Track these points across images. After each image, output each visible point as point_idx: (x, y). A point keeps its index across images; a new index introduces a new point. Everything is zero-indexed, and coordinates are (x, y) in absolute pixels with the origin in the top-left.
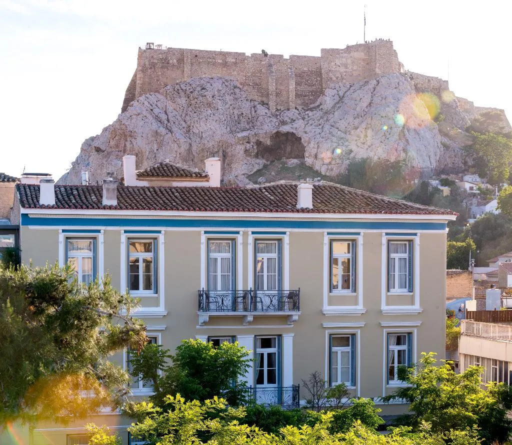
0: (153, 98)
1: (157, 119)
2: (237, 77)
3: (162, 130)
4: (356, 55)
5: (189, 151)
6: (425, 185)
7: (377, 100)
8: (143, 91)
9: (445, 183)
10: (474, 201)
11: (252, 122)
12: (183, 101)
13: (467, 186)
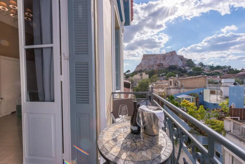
0: (144, 60)
1: (145, 62)
2: (155, 57)
3: (145, 63)
4: (170, 53)
5: (149, 66)
6: (180, 68)
7: (173, 58)
8: (143, 59)
9: (183, 68)
10: (188, 70)
11: (157, 62)
12: (148, 60)
13: (187, 68)
